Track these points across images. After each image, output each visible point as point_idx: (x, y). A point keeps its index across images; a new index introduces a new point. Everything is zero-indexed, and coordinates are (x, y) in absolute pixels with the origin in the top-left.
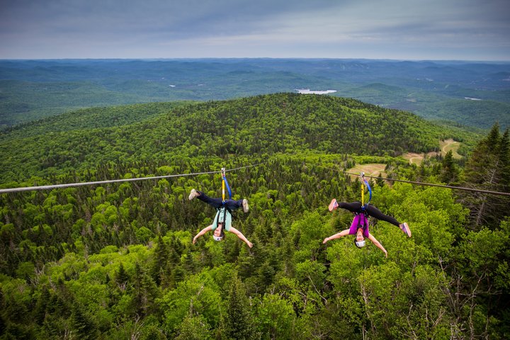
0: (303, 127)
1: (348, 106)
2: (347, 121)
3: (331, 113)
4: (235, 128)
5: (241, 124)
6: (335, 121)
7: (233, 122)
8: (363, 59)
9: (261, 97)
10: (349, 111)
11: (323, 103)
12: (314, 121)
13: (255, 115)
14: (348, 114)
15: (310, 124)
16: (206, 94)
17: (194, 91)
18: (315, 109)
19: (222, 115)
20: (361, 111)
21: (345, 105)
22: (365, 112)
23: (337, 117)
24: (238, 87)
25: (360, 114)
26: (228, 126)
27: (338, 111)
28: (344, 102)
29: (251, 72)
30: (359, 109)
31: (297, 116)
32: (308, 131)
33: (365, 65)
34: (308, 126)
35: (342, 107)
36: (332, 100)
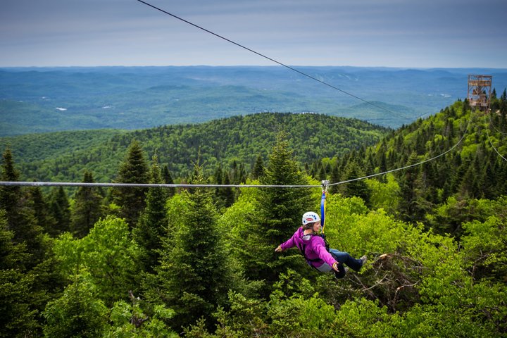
0: (307, 152)
1: (354, 127)
2: (358, 144)
3: (336, 135)
4: (216, 156)
5: (223, 151)
6: (344, 144)
7: (212, 150)
8: (347, 67)
9: (239, 119)
10: (358, 133)
11: (323, 123)
12: (318, 144)
13: (238, 140)
14: (357, 136)
15: (315, 148)
16: (118, 121)
17: (99, 116)
18: (316, 131)
19: (193, 142)
20: (371, 132)
21: (350, 126)
22: (377, 134)
23: (345, 140)
24: (166, 109)
25: (372, 136)
26: (206, 154)
27: (346, 132)
28: (349, 123)
29: (183, 87)
30: (368, 130)
31: (295, 140)
32: (314, 156)
33: (352, 75)
34: (313, 150)
35: (348, 128)
36: (334, 120)
